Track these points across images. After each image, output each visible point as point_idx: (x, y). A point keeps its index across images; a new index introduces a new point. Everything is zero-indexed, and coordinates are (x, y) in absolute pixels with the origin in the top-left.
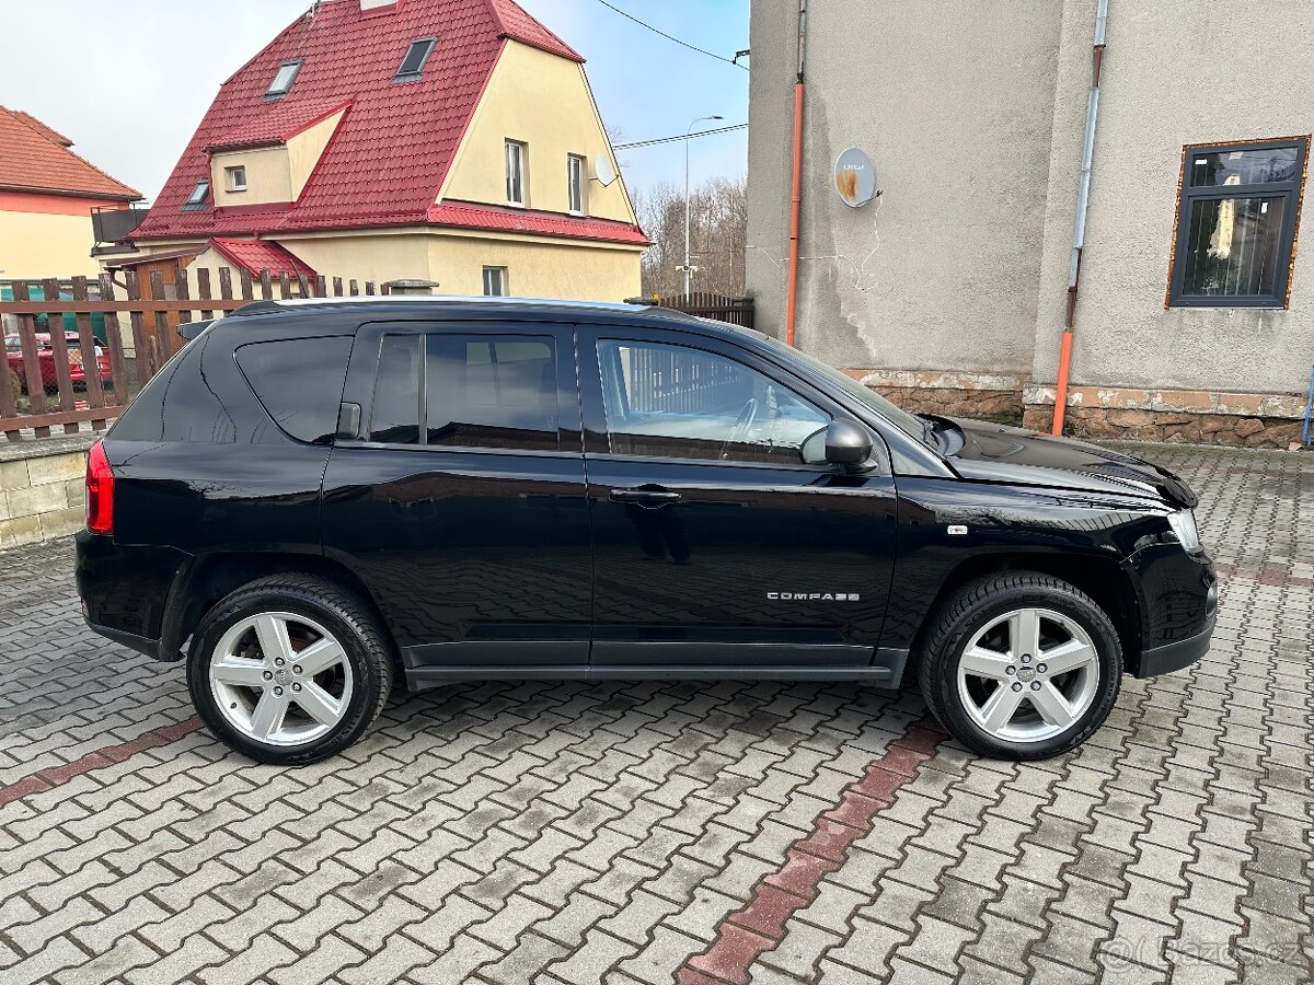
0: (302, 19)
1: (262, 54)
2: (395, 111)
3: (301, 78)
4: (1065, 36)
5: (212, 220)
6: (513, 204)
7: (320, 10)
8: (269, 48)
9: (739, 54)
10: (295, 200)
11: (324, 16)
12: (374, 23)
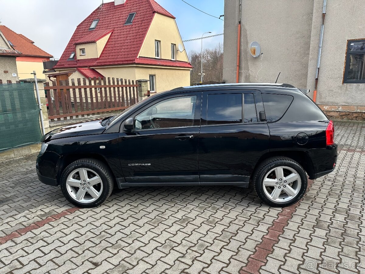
0: (99, 8)
1: (88, 18)
2: (125, 33)
3: (99, 24)
4: (314, 11)
5: (76, 63)
6: (157, 58)
7: (103, 6)
8: (90, 16)
9: (221, 16)
10: (99, 57)
11: (104, 7)
12: (118, 9)
